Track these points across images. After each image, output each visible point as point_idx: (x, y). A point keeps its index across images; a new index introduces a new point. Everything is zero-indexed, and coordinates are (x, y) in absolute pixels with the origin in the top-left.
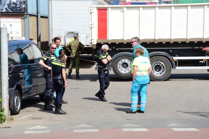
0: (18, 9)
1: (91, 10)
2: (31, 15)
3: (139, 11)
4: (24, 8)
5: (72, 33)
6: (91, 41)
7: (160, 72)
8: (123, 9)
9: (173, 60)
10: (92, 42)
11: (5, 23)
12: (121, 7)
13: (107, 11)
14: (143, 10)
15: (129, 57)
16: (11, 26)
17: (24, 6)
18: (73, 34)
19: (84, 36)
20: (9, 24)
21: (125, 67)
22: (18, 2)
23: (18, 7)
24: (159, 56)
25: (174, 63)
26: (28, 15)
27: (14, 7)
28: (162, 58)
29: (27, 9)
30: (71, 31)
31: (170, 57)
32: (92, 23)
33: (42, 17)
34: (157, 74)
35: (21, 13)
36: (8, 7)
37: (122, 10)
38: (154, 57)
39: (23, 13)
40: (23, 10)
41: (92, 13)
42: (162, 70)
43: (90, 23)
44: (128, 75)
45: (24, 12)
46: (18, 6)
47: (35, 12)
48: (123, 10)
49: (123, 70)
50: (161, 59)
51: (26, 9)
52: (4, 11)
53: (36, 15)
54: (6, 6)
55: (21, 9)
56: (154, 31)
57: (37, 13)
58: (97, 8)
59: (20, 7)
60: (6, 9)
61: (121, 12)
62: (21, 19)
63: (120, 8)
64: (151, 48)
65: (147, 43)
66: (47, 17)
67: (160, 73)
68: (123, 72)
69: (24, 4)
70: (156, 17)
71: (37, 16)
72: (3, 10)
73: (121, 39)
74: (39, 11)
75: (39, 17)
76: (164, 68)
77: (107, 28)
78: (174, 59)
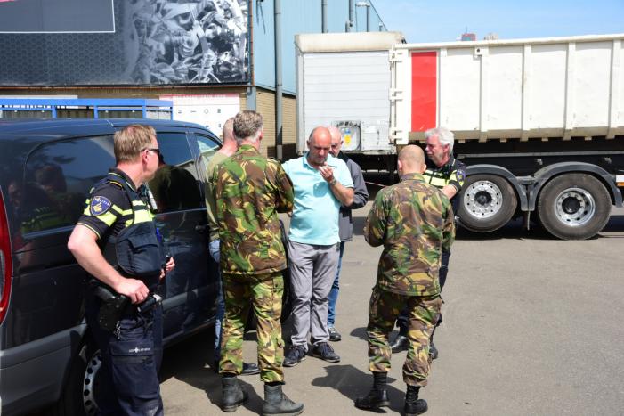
0: (234, 76)
1: (393, 57)
2: (260, 89)
3: (523, 56)
4: (246, 73)
5: (347, 123)
6: (395, 137)
7: (576, 215)
8: (478, 51)
9: (616, 184)
10: (395, 140)
11: (207, 107)
12: (473, 47)
13: (437, 58)
14: (533, 51)
15: (493, 177)
16: (219, 111)
17: (245, 69)
18: (349, 126)
19: (372, 130)
20: (216, 108)
21: (483, 204)
22: (233, 61)
23: (234, 72)
24: (575, 175)
25: (618, 191)
26: (254, 89)
27: (225, 73)
28: (584, 179)
29: (252, 76)
30: (345, 120)
31: (607, 176)
32: (396, 90)
33: (285, 95)
34: (568, 220)
35: (240, 83)
36: (214, 71)
37: (477, 53)
38: (561, 176)
39: (244, 83)
40: (243, 78)
41: (398, 64)
42: (581, 211)
43: (393, 91)
44: (492, 224)
45: (246, 83)
46: (233, 69)
47: (271, 84)
48: (479, 53)
49: (479, 211)
50: (582, 180)
51: (249, 76)
52: (205, 81)
53: (274, 90)
54: (210, 71)
55: (240, 77)
56: (563, 106)
57: (276, 86)
58: (410, 50)
59: (238, 72)
60: (210, 76)
61: (474, 59)
62: (241, 97)
63: (470, 50)
64: (551, 154)
65: (541, 139)
66: (293, 97)
67: (578, 219)
68: (478, 216)
69: (246, 65)
70: (569, 70)
71: (275, 93)
72: (203, 78)
73: (473, 129)
74: (279, 83)
75: (280, 94)
76: (587, 203)
77: (434, 103)
78: (617, 181)
